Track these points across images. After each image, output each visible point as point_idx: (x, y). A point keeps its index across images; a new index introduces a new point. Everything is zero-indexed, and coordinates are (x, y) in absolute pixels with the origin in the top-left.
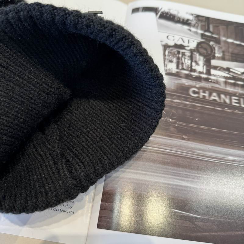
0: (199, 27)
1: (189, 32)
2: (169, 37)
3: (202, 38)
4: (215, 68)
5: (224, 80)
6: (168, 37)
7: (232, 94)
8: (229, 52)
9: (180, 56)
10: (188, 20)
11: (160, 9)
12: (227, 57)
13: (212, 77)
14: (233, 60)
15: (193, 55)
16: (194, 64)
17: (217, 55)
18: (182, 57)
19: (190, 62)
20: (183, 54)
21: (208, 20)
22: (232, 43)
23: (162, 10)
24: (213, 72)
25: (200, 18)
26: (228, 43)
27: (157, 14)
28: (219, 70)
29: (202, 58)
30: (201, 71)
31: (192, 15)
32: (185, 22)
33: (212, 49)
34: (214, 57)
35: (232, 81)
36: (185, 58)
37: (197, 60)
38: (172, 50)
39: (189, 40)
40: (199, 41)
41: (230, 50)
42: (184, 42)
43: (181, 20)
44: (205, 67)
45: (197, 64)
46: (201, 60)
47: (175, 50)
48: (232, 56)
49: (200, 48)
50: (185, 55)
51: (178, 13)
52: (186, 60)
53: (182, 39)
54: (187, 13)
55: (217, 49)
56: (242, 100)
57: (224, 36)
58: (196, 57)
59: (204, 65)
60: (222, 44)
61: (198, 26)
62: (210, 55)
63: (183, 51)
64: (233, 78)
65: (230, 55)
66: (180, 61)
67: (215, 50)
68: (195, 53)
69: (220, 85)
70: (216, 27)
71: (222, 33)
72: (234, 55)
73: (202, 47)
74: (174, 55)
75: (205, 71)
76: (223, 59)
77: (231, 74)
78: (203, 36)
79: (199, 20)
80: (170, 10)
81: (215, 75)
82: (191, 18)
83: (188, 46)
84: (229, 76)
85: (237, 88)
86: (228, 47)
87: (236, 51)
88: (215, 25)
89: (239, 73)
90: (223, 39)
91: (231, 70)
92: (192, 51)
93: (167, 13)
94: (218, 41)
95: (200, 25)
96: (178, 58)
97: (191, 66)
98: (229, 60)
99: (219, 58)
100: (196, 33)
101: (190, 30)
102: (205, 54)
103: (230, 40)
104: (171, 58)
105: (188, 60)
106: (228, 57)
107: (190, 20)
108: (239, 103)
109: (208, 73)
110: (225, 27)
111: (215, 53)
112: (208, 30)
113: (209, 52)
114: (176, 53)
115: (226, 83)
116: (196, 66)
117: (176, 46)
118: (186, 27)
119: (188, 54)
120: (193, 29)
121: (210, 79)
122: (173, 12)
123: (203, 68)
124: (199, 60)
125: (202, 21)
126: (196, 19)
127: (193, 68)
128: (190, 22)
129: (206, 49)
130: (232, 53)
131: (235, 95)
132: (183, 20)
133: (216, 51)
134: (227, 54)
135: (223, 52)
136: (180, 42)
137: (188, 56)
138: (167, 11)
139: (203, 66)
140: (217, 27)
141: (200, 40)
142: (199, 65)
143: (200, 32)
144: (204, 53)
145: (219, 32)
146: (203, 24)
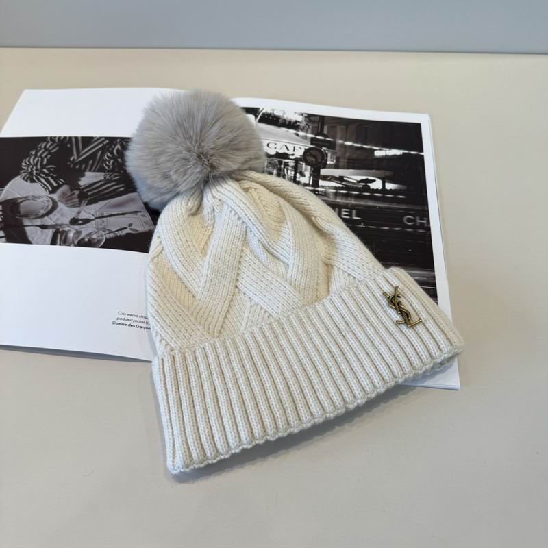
0: (310, 131)
1: (296, 137)
2: (270, 145)
3: (311, 144)
4: (325, 178)
5: (334, 191)
6: (268, 145)
7: (342, 206)
8: (345, 158)
9: (282, 166)
10: (296, 122)
11: (260, 109)
12: (341, 164)
13: (320, 189)
14: (348, 168)
15: (299, 165)
16: (298, 175)
17: (329, 163)
18: (284, 167)
19: (293, 173)
20: (286, 165)
21: (322, 120)
22: (351, 146)
23: (264, 111)
24: (321, 183)
25: (312, 118)
26: (346, 146)
27: (256, 117)
28: (330, 180)
29: (309, 168)
30: (307, 182)
31: (302, 115)
32: (292, 125)
33: (324, 156)
34: (325, 166)
35: (344, 192)
36: (287, 169)
37: (303, 170)
38: (272, 160)
39: (294, 147)
40: (307, 148)
41: (347, 155)
42: (288, 150)
43: (287, 123)
44: (312, 178)
45: (302, 175)
46: (307, 170)
47: (276, 161)
48: (348, 163)
49: (308, 155)
50: (288, 166)
51: (284, 113)
52: (289, 172)
53: (286, 146)
54: (296, 113)
55: (329, 155)
56: (354, 212)
57: (341, 139)
58: (302, 167)
59: (311, 175)
60: (337, 148)
61: (309, 128)
62: (320, 163)
63: (287, 161)
64: (347, 188)
65: (346, 161)
66: (282, 173)
67: (327, 156)
68: (301, 163)
69: (329, 197)
70: (332, 128)
71: (339, 135)
72: (351, 161)
73: (311, 155)
74: (274, 166)
75: (311, 183)
76: (336, 166)
77: (344, 183)
78: (313, 141)
79: (310, 121)
80: (273, 110)
81: (323, 187)
82: (300, 118)
83: (293, 155)
84: (341, 186)
85: (349, 199)
86: (345, 152)
87: (355, 156)
88: (331, 125)
89: (355, 182)
90: (340, 142)
91: (345, 179)
92: (297, 160)
93: (269, 115)
94: (331, 146)
95: (311, 127)
96: (279, 170)
97: (295, 177)
98: (344, 168)
99: (331, 167)
100: (305, 138)
101: (297, 135)
102: (314, 163)
103: (348, 143)
104: (270, 169)
105: (292, 171)
106: (343, 164)
107: (299, 122)
108: (350, 215)
109: (315, 184)
110: (343, 127)
111: (327, 161)
112: (321, 134)
113: (319, 160)
114: (277, 163)
115: (336, 194)
116: (301, 178)
117: (278, 155)
118: (292, 131)
119: (292, 163)
120: (301, 133)
121: (318, 191)
122: (277, 113)
123: (310, 180)
124: (306, 170)
125: (314, 122)
126: (307, 119)
127: (297, 179)
128: (298, 123)
129: (315, 157)
130: (349, 159)
131: (345, 206)
132: (290, 122)
133: (329, 158)
134: (342, 160)
135: (338, 159)
136: (283, 150)
137: (292, 167)
138: (269, 112)
139: (310, 177)
140: (334, 127)
141: (308, 145)
142: (304, 176)
143: (310, 136)
144: (313, 161)
145: (336, 133)
146: (316, 125)
